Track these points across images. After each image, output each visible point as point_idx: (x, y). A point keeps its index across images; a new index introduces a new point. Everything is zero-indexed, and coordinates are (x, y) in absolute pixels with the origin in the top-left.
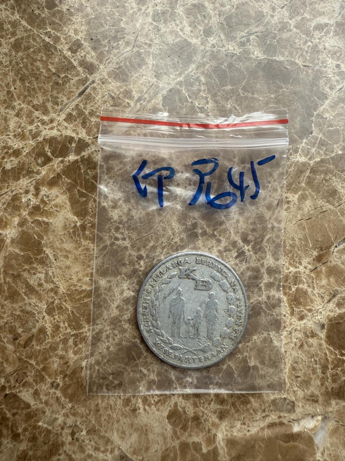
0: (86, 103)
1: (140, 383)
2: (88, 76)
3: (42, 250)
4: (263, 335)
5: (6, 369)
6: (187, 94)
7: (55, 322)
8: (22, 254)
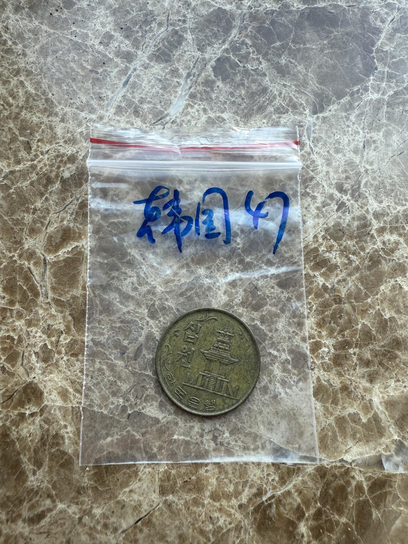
0: (133, 92)
1: (272, 366)
2: (128, 65)
3: (127, 252)
4: (390, 284)
5: (122, 388)
6: (236, 60)
7: (161, 325)
8: (106, 261)
